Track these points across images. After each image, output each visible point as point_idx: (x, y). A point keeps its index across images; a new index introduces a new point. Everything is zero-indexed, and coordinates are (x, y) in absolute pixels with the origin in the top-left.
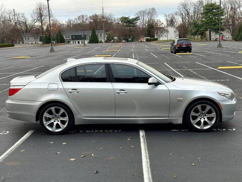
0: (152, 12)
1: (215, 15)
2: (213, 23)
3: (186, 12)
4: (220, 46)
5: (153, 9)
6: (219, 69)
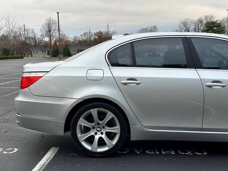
5: (155, 27)
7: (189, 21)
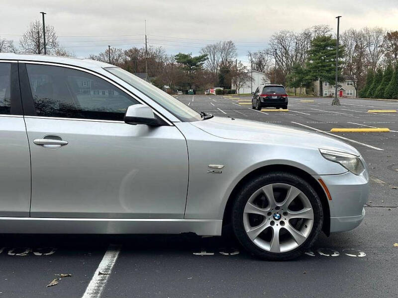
0: (228, 48)
1: (330, 55)
2: (327, 68)
3: (283, 50)
4: (336, 102)
5: (230, 43)
6: (332, 133)
7: (288, 35)
